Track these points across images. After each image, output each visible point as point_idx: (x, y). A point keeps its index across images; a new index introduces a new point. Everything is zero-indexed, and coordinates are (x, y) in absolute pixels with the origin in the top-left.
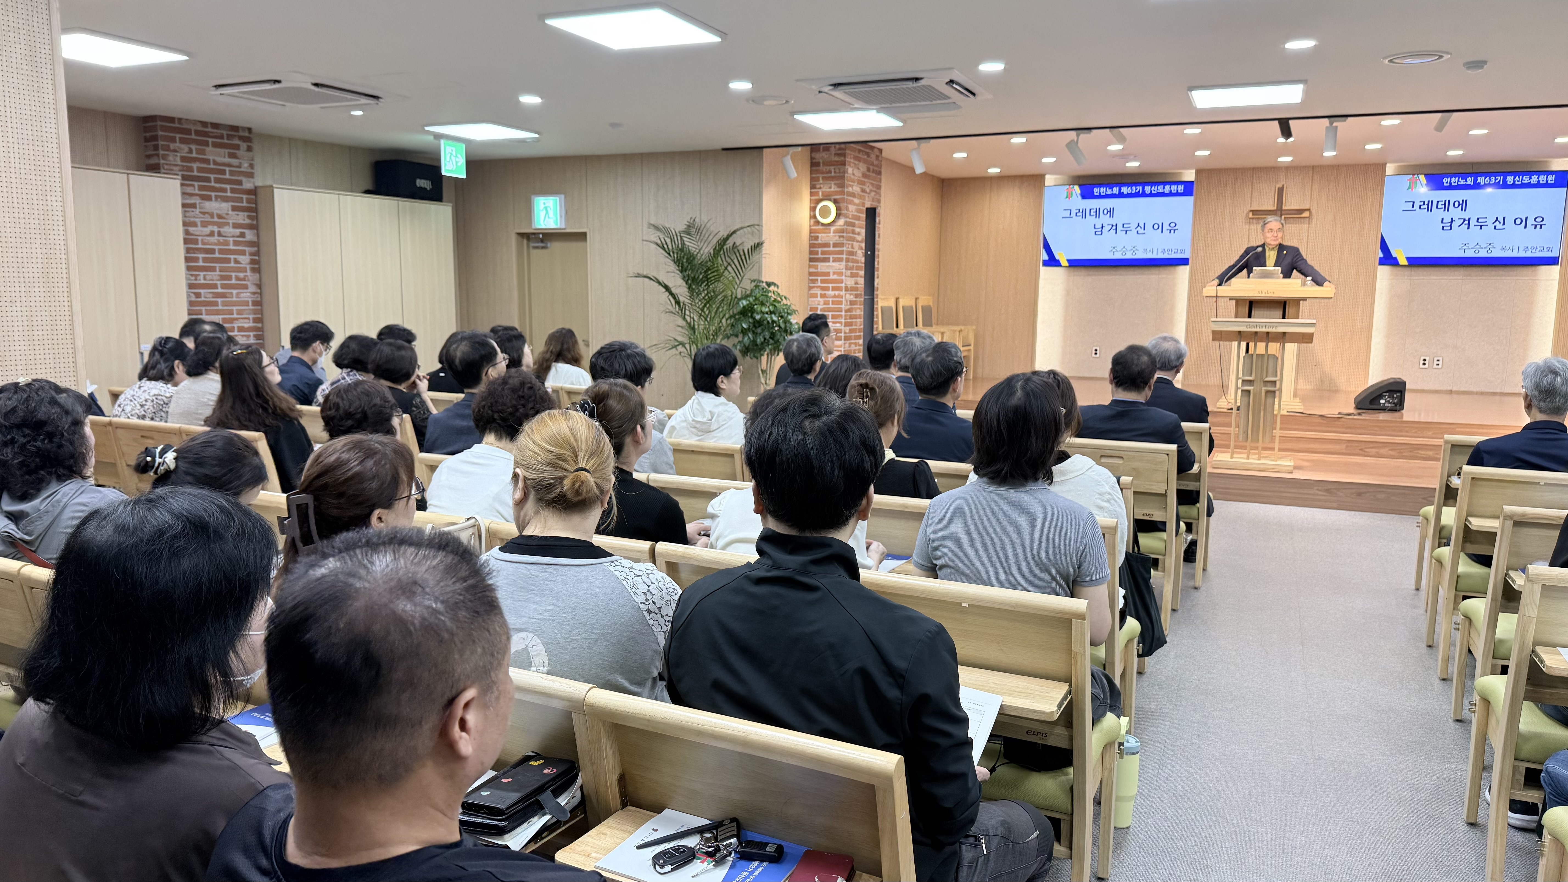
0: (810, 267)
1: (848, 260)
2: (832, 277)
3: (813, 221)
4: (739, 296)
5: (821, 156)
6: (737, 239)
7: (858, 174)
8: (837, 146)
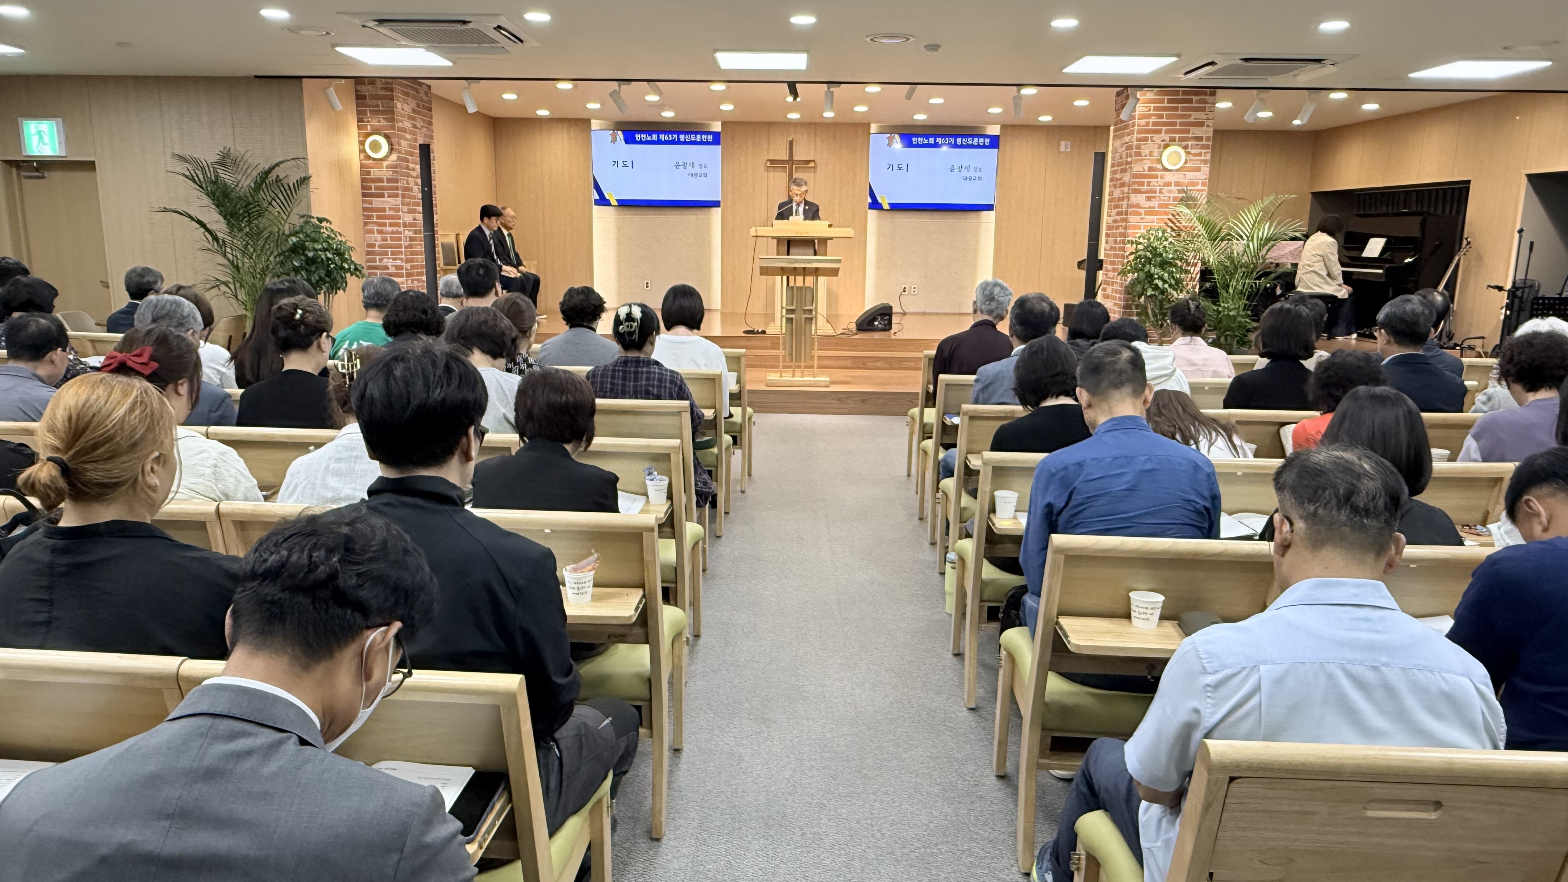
0: (363, 202)
1: (403, 196)
2: (388, 213)
3: (362, 155)
4: (287, 232)
5: (366, 90)
6: (280, 172)
7: (408, 109)
8: (383, 80)
